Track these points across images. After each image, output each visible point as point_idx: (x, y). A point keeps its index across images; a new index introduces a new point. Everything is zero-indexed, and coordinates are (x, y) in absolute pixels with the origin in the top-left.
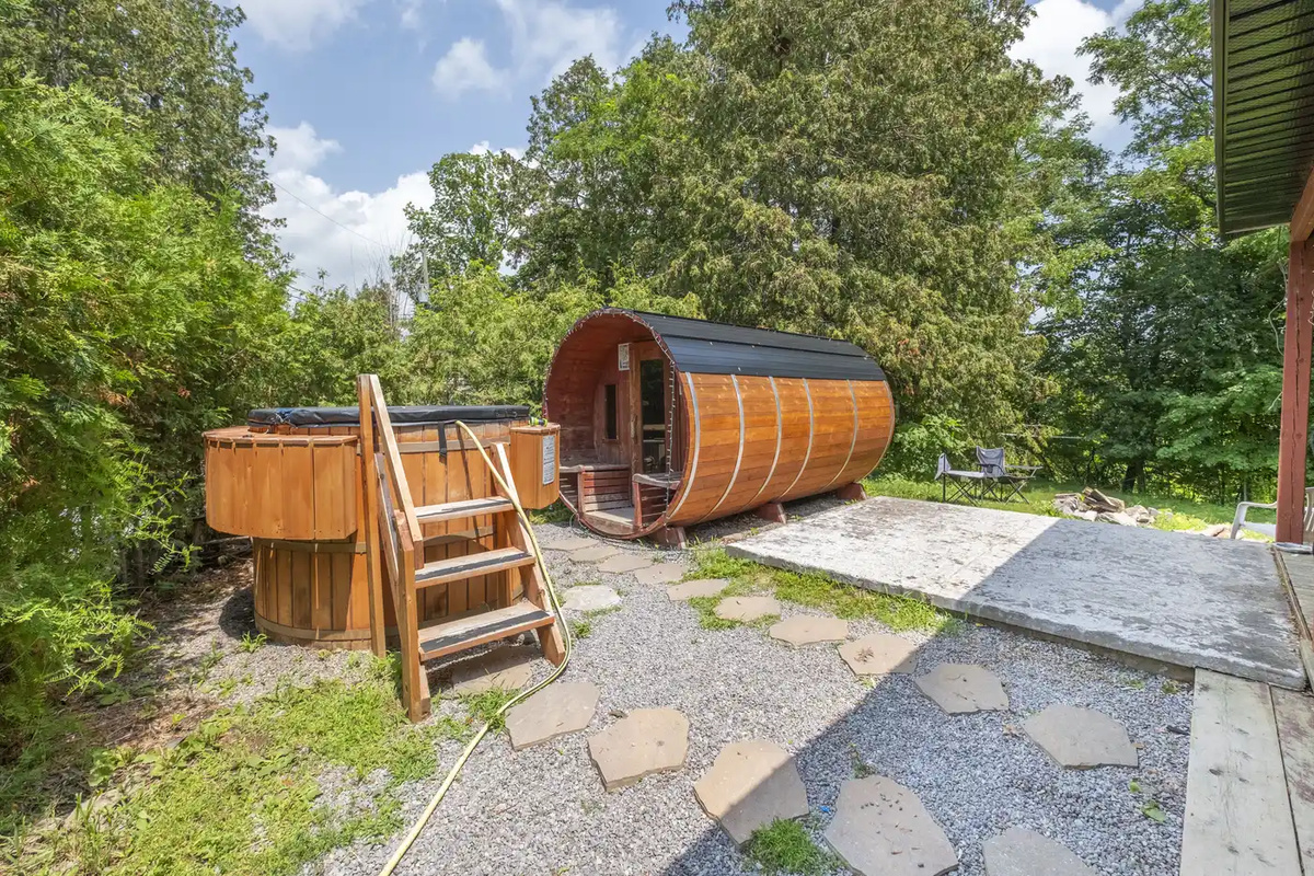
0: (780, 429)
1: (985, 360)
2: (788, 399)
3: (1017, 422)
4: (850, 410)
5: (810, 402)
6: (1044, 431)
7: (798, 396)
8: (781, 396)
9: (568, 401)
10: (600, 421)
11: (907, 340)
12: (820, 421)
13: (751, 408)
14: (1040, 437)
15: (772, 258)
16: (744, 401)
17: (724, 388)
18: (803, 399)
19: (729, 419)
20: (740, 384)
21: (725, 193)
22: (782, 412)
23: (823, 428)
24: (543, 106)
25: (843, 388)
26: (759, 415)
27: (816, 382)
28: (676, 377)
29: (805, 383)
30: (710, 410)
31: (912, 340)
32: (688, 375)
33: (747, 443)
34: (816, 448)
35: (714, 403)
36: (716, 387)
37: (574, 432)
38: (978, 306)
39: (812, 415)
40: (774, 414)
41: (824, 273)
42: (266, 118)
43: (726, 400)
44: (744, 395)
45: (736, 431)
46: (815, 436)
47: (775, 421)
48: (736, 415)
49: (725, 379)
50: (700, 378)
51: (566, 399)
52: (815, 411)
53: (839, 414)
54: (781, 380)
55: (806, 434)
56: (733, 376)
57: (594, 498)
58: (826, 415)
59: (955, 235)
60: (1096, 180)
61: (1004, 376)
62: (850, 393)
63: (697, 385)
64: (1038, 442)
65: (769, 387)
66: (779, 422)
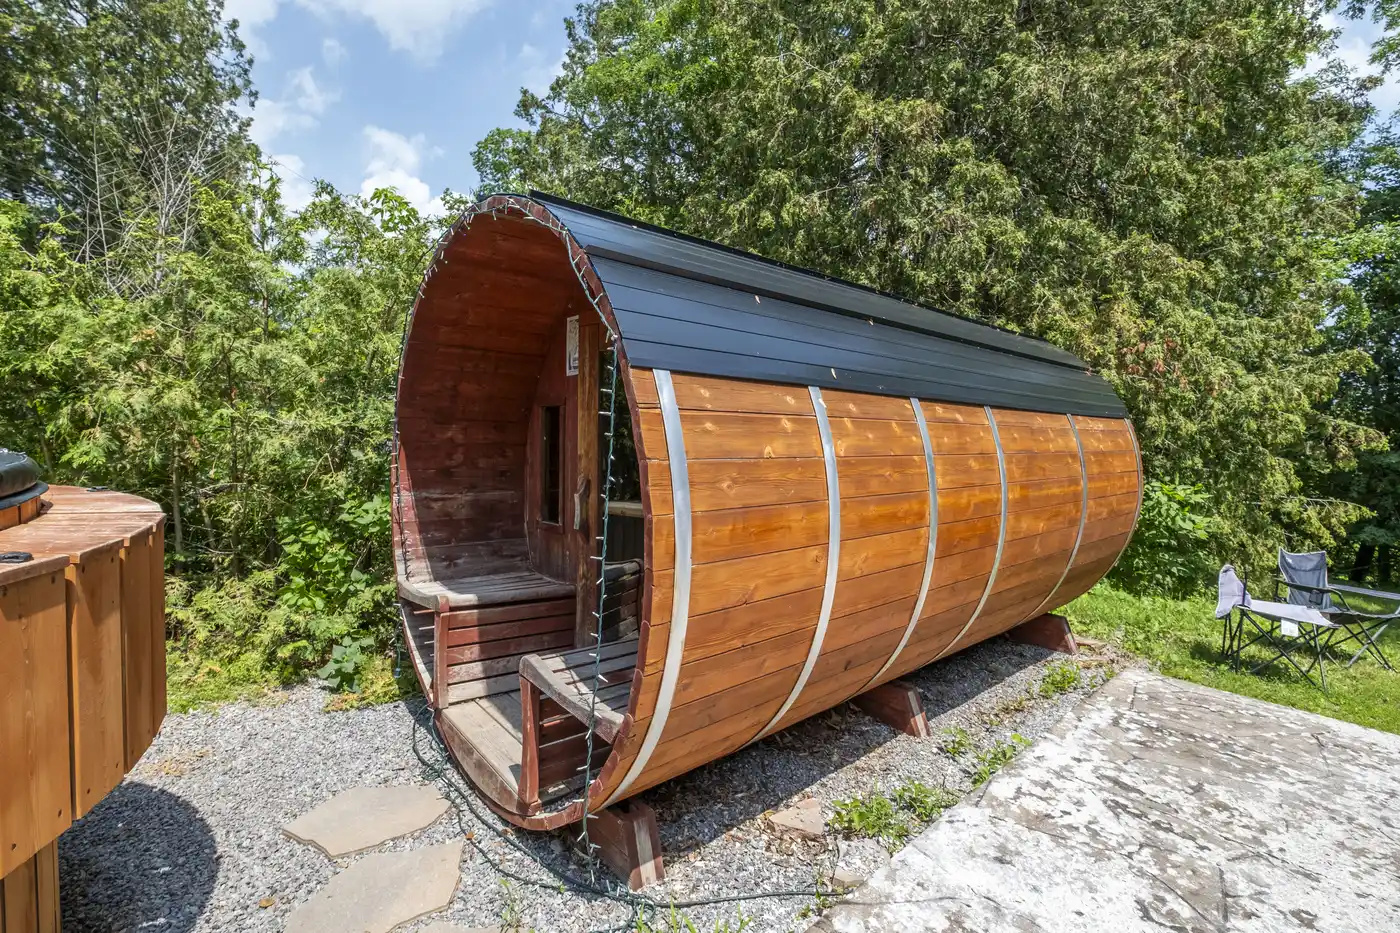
0: (933, 533)
1: (1257, 389)
2: (956, 458)
3: (1291, 492)
4: (1074, 481)
5: (1002, 465)
6: (1341, 511)
7: (977, 449)
8: (939, 451)
9: (460, 438)
10: (534, 484)
11: (1141, 346)
12: (1022, 506)
13: (861, 482)
14: (1333, 520)
15: (901, 195)
16: (843, 463)
17: (787, 424)
18: (986, 457)
19: (796, 518)
20: (834, 416)
21: (824, 83)
22: (942, 492)
23: (1025, 524)
24: (580, 32)
25: (1063, 433)
26: (883, 499)
27: (1010, 417)
28: (621, 386)
29: (989, 417)
30: (732, 493)
31: (1152, 346)
32: (663, 379)
33: (843, 580)
34: (1010, 569)
35: (749, 469)
36: (758, 421)
37: (474, 504)
38: (1232, 300)
39: (1006, 495)
40: (922, 498)
41: (994, 224)
42: (250, 62)
43: (789, 462)
44: (843, 447)
45: (814, 552)
46: (1009, 543)
47: (921, 516)
48: (814, 503)
49: (790, 399)
50: (704, 392)
51: (453, 432)
52: (1011, 481)
53: (1056, 491)
54: (939, 409)
55: (989, 540)
56: (813, 391)
57: (477, 669)
58: (1033, 493)
59: (1222, 171)
60: (1344, 153)
61: (1291, 417)
62: (1074, 443)
63: (690, 414)
64: (1329, 527)
65: (910, 426)
66: (932, 518)
